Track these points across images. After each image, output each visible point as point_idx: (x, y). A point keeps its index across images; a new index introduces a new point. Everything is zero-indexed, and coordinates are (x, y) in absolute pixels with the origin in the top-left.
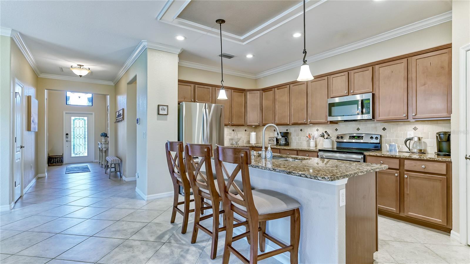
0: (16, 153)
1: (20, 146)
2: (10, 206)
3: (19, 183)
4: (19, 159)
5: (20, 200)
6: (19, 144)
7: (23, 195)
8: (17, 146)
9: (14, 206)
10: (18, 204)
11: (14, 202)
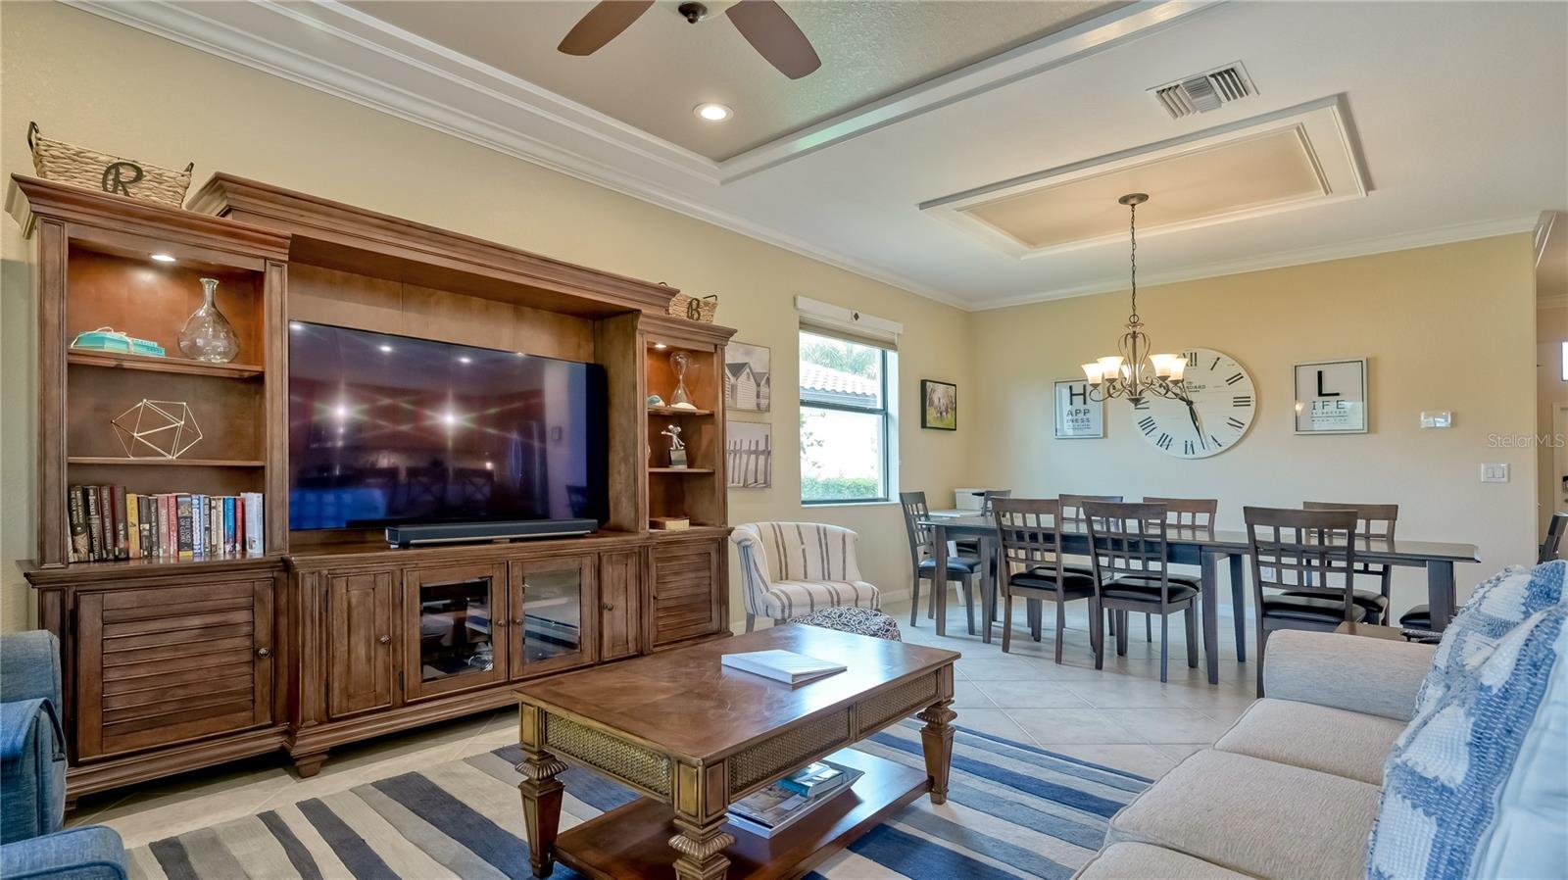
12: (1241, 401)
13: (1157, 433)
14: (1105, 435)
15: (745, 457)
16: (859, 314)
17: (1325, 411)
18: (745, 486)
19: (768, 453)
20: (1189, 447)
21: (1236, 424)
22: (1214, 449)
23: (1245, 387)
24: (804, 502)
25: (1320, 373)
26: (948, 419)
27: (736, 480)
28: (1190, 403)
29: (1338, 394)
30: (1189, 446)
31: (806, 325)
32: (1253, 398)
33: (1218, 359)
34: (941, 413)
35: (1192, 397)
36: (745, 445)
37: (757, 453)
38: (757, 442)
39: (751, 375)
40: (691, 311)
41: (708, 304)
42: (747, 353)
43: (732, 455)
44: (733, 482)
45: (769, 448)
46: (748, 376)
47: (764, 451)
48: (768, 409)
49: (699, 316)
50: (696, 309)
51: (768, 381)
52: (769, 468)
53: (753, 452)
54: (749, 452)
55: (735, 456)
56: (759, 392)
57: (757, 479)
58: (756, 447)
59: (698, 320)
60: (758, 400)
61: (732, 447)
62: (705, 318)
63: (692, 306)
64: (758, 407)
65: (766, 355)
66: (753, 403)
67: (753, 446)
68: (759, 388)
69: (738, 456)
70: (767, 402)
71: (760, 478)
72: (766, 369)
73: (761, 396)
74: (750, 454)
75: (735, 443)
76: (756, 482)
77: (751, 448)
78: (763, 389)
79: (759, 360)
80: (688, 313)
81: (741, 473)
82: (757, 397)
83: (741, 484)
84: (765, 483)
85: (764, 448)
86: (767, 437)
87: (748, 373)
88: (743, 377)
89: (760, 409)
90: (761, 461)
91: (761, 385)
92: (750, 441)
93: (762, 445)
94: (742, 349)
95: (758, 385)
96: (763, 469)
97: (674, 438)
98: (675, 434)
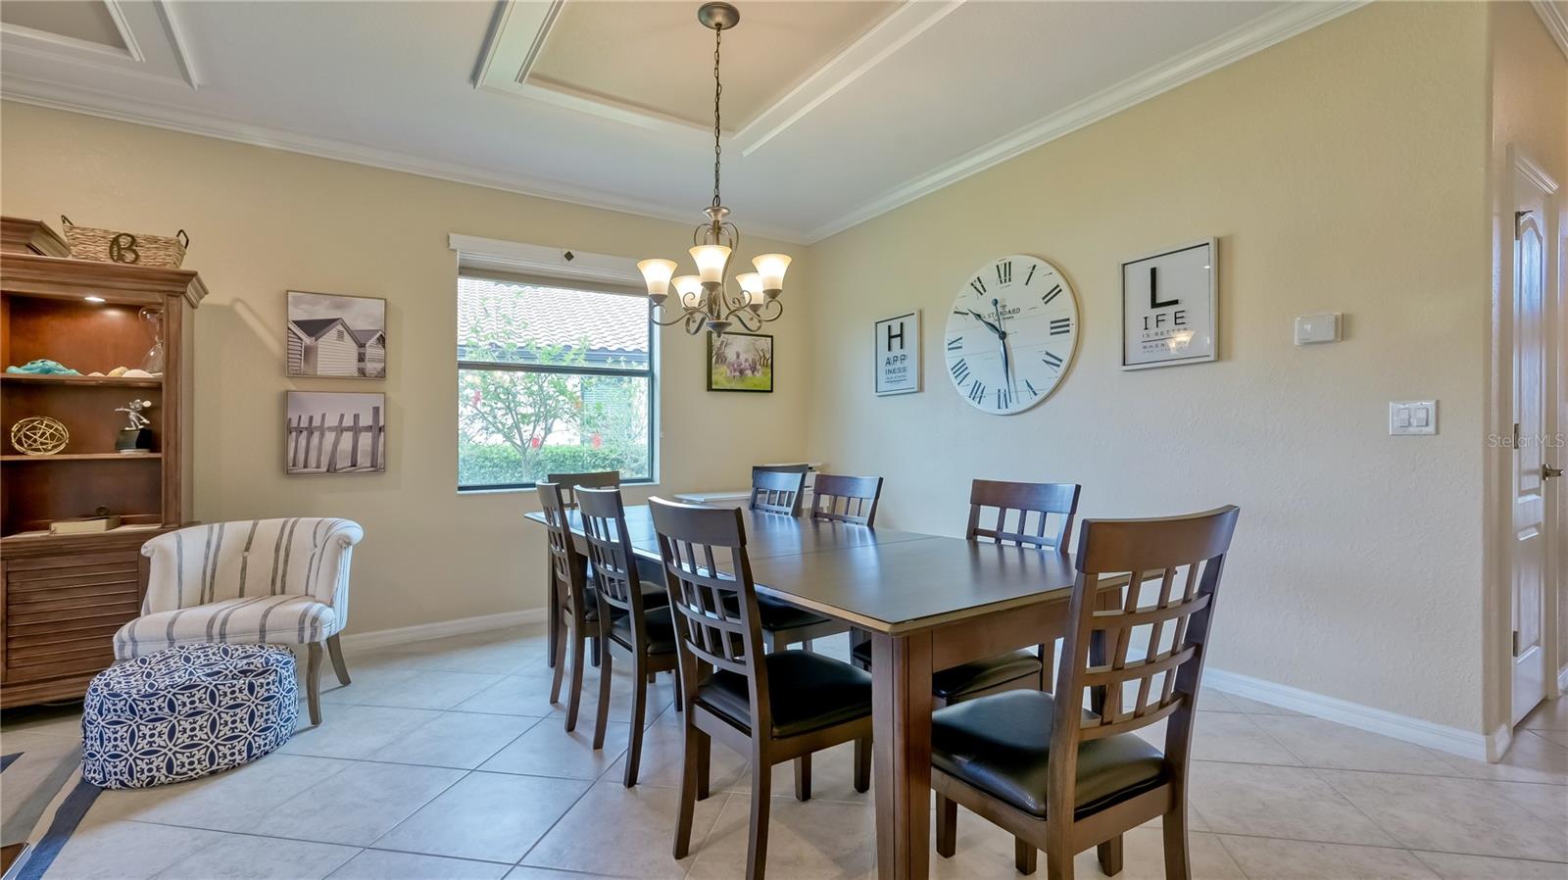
0: (1521, 500)
1: (1536, 466)
2: (1490, 746)
3: (1533, 640)
4: (1537, 526)
5: (1537, 722)
6: (1530, 456)
7: (1558, 698)
8: (1526, 466)
9: (1509, 749)
10: (1530, 741)
11: (1509, 727)
12: (1059, 327)
13: (970, 381)
14: (921, 389)
15: (330, 437)
16: (573, 253)
17: (1159, 330)
18: (332, 469)
19: (378, 430)
20: (1004, 398)
21: (1052, 360)
22: (1027, 400)
23: (1064, 306)
24: (460, 488)
25: (1154, 271)
26: (760, 379)
27: (313, 462)
28: (1003, 336)
29: (1175, 302)
30: (1002, 395)
31: (468, 270)
32: (1073, 320)
33: (1034, 267)
34: (741, 372)
35: (1007, 326)
36: (332, 421)
37: (356, 430)
38: (356, 417)
39: (345, 333)
40: (119, 253)
41: (155, 240)
42: (339, 306)
43: (305, 433)
44: (305, 467)
45: (381, 424)
46: (340, 336)
47: (371, 427)
48: (382, 375)
49: (137, 256)
50: (130, 248)
51: (382, 340)
52: (381, 448)
53: (348, 429)
54: (340, 430)
55: (310, 434)
56: (364, 354)
57: (356, 461)
58: (355, 423)
59: (133, 262)
60: (362, 365)
61: (304, 424)
62: (150, 259)
63: (119, 246)
64: (362, 372)
65: (378, 307)
66: (351, 367)
67: (348, 422)
68: (362, 349)
69: (317, 434)
70: (380, 366)
71: (364, 460)
72: (378, 326)
73: (367, 360)
74: (342, 432)
75: (311, 418)
76: (355, 466)
77: (344, 425)
78: (372, 350)
79: (363, 315)
80: (111, 252)
81: (323, 456)
82: (359, 361)
83: (324, 469)
84: (372, 466)
85: (371, 424)
86: (376, 410)
87: (339, 331)
88: (330, 336)
89: (365, 375)
90: (366, 439)
91: (367, 345)
92: (342, 416)
93: (366, 420)
94: (328, 302)
95: (362, 346)
96: (370, 449)
97: (133, 416)
98: (135, 410)
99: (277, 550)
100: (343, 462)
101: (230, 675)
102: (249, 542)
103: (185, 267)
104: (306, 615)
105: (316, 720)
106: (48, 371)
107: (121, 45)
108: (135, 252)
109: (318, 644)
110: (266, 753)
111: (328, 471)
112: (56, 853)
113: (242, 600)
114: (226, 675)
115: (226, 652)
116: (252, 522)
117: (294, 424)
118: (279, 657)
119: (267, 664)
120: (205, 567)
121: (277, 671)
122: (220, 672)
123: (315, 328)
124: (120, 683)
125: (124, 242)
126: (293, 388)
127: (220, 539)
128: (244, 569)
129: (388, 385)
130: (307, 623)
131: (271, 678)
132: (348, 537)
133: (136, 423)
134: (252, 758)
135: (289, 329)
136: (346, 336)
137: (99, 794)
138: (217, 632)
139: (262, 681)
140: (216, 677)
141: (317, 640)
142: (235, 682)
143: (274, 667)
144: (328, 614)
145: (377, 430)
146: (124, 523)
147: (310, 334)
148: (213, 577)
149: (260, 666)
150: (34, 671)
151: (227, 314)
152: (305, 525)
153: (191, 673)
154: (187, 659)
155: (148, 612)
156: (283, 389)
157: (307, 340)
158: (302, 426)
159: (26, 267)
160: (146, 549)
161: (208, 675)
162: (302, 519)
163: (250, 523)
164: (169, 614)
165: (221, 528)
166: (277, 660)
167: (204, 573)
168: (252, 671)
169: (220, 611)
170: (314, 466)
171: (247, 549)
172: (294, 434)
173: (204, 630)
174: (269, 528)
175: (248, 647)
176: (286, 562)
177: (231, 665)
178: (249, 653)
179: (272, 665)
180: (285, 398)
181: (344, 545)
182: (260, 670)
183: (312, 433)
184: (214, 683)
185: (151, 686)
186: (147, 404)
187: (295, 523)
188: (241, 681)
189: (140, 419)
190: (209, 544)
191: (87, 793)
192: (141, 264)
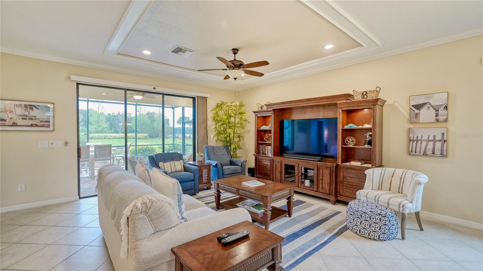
15: (424, 143)
18: (425, 154)
36: (425, 138)
37: (434, 141)
38: (434, 136)
39: (430, 107)
40: (363, 96)
41: (371, 91)
42: (427, 98)
43: (415, 142)
44: (415, 152)
45: (445, 139)
46: (429, 108)
47: (441, 140)
48: (446, 121)
49: (367, 96)
50: (366, 95)
51: (446, 108)
52: (445, 148)
53: (431, 141)
54: (428, 141)
55: (417, 142)
56: (438, 114)
57: (434, 152)
58: (434, 138)
59: (366, 98)
60: (437, 118)
61: (415, 138)
62: (370, 97)
63: (363, 94)
64: (437, 120)
65: (444, 96)
66: (433, 118)
67: (431, 138)
68: (437, 112)
69: (419, 142)
70: (445, 117)
71: (438, 152)
72: (445, 102)
73: (439, 115)
74: (429, 141)
75: (417, 137)
76: (434, 154)
77: (429, 139)
78: (442, 111)
79: (438, 100)
80: (362, 97)
81: (422, 149)
82: (436, 116)
83: (422, 154)
84: (441, 155)
85: (441, 139)
86: (443, 134)
87: (428, 107)
88: (425, 109)
89: (438, 121)
90: (438, 145)
91: (439, 110)
92: (429, 136)
93: (439, 137)
94: (424, 97)
95: (437, 111)
96: (440, 148)
97: (368, 137)
98: (368, 135)
99: (401, 179)
100: (429, 152)
101: (375, 214)
102: (393, 175)
103: (379, 97)
104: (401, 203)
105: (403, 238)
106: (351, 127)
107: (362, 46)
108: (367, 95)
109: (405, 214)
110: (385, 240)
111: (423, 155)
112: (334, 239)
113: (390, 192)
114: (374, 213)
115: (377, 206)
116: (395, 169)
117: (412, 139)
118: (390, 214)
119: (386, 214)
120: (380, 179)
121: (388, 218)
122: (373, 212)
123: (419, 107)
124: (353, 205)
125: (364, 93)
126: (412, 127)
127: (384, 173)
128: (391, 182)
129: (449, 125)
130: (401, 206)
131: (386, 219)
132: (419, 181)
133: (368, 138)
134: (379, 239)
135: (410, 108)
136: (431, 107)
137: (347, 230)
138: (377, 200)
139: (384, 219)
140: (372, 213)
141: (404, 212)
142: (376, 216)
143: (388, 216)
144: (409, 205)
145: (443, 142)
146: (366, 163)
147: (417, 109)
148: (382, 183)
149: (384, 214)
150: (347, 194)
151: (392, 106)
152: (410, 173)
153: (367, 209)
154: (367, 205)
155: (365, 189)
156: (408, 127)
157: (416, 111)
158: (414, 139)
159: (346, 104)
160: (366, 172)
161: (370, 211)
162: (410, 171)
163: (394, 169)
164: (368, 191)
165: (385, 169)
166: (389, 214)
167: (380, 181)
168: (382, 215)
169: (379, 194)
170: (419, 152)
171: (392, 177)
172: (412, 142)
173: (374, 198)
174: (399, 172)
175: (383, 207)
176: (403, 183)
177: (376, 211)
178: (382, 209)
179: (387, 215)
180: (409, 130)
181: (418, 184)
182: (384, 215)
183: (418, 142)
184: (371, 214)
185: (358, 209)
186: (371, 133)
187: (407, 171)
188: (378, 217)
189: (369, 137)
190: (381, 173)
191: (346, 228)
192: (368, 99)
